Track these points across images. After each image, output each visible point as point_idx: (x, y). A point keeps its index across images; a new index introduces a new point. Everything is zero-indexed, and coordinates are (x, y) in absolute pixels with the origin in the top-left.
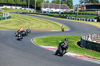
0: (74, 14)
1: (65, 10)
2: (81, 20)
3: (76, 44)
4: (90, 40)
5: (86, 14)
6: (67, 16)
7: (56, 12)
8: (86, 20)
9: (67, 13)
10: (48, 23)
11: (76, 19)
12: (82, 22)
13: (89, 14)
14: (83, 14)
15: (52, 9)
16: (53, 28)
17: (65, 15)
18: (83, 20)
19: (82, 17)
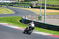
0: (18, 3)
1: (12, 1)
2: (22, 7)
3: (19, 21)
4: (27, 19)
5: (24, 4)
6: (13, 5)
7: (7, 3)
8: (25, 7)
9: (13, 3)
10: (2, 9)
11: (18, 7)
12: (22, 8)
13: (26, 4)
14: (23, 4)
15: (4, 1)
16: (5, 12)
17: (12, 4)
18: (23, 7)
19: (22, 5)
